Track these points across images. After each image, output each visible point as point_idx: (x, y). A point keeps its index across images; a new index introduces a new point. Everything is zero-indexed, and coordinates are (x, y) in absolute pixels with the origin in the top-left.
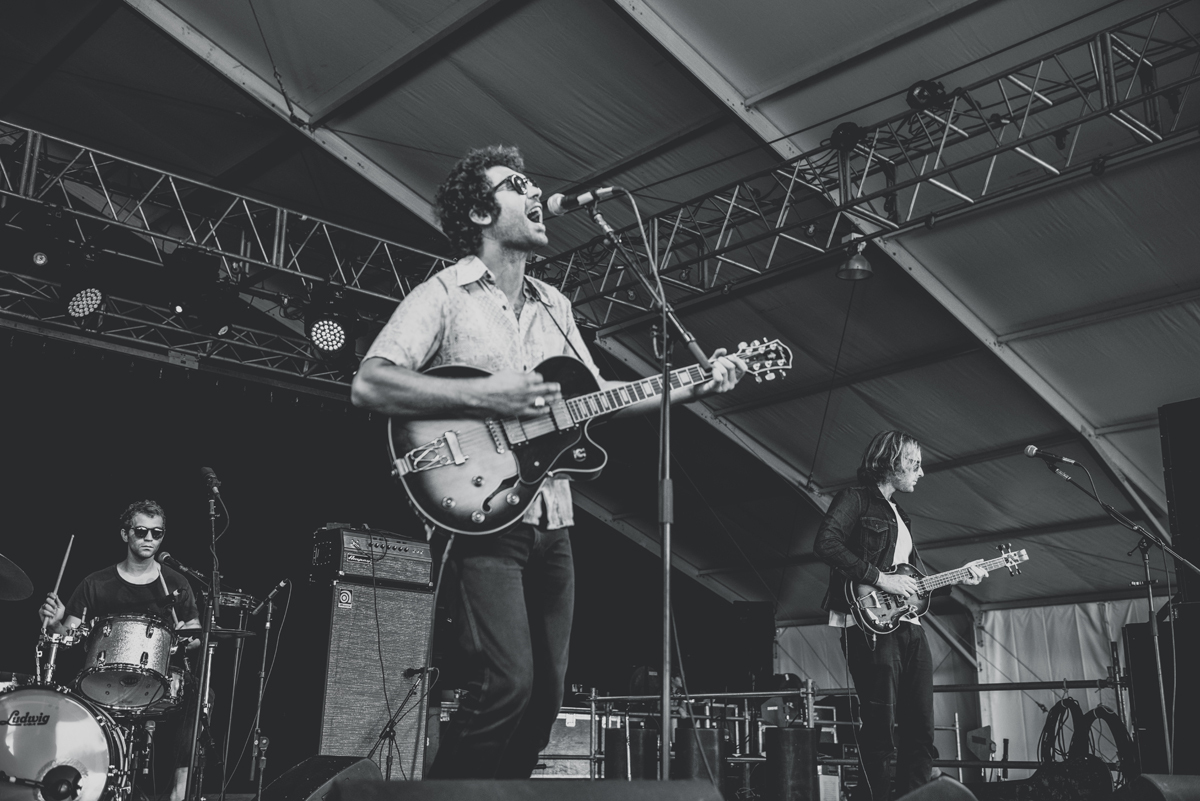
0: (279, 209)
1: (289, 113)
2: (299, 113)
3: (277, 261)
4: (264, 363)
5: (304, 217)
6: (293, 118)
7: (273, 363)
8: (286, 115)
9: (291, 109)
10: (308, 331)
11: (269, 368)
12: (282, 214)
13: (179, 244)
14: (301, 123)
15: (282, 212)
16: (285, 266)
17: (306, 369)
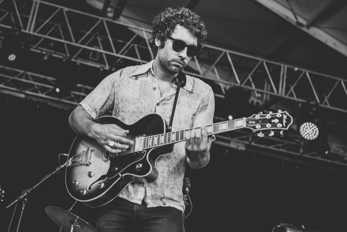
0: (282, 66)
1: (295, 20)
2: (301, 20)
3: (282, 92)
4: (279, 147)
5: (296, 69)
6: (298, 23)
7: (283, 147)
8: (293, 21)
9: (296, 18)
10: (299, 129)
11: (281, 150)
12: (284, 68)
13: (231, 85)
14: (302, 25)
15: (284, 67)
16: (286, 94)
17: (301, 151)
